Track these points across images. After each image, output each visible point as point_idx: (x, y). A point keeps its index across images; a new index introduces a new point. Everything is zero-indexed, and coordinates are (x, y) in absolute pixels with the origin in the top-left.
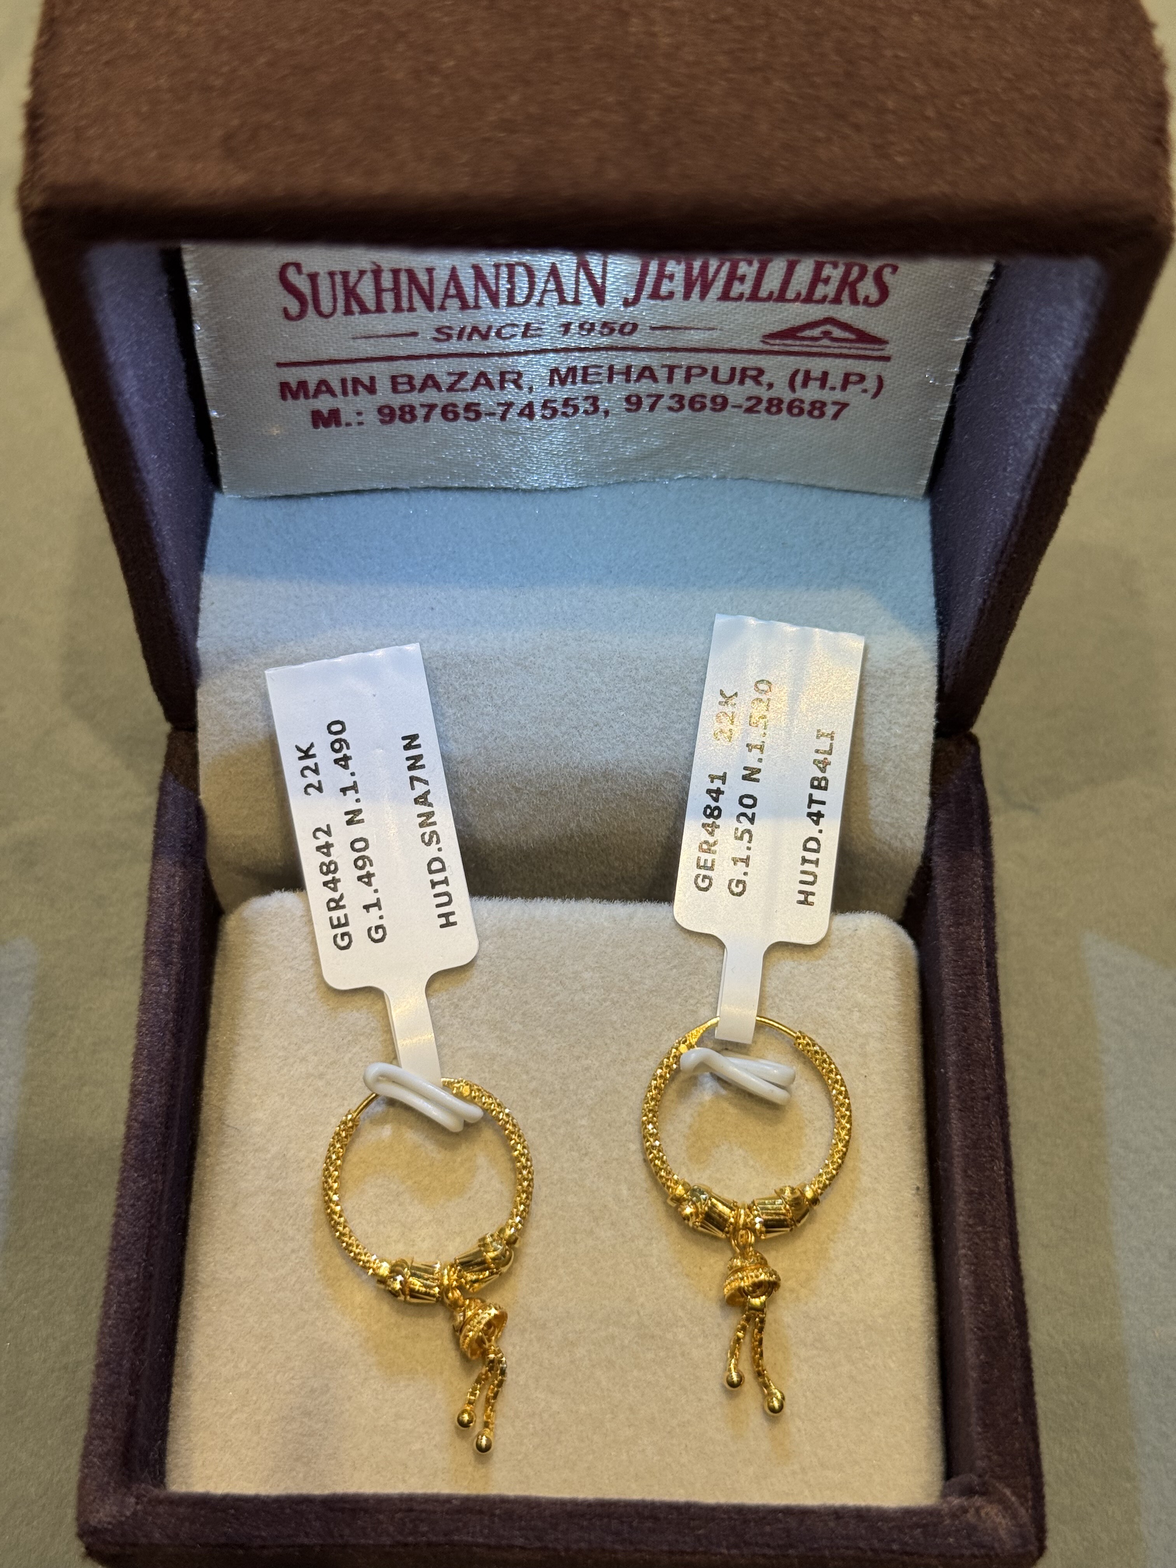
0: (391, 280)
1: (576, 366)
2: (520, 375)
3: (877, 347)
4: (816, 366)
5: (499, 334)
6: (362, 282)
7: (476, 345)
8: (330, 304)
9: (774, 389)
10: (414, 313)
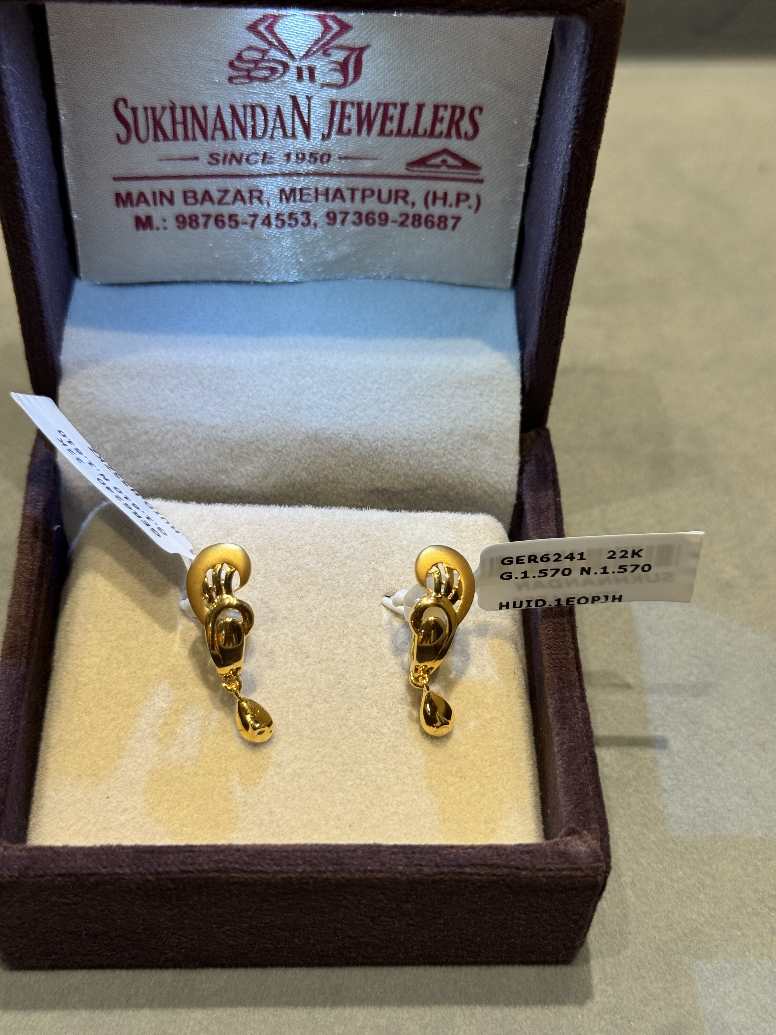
0: (181, 115)
1: (295, 189)
2: (261, 192)
3: (475, 172)
4: (440, 187)
5: (247, 160)
6: (164, 117)
7: (234, 168)
8: (145, 132)
9: (416, 207)
10: (196, 142)
